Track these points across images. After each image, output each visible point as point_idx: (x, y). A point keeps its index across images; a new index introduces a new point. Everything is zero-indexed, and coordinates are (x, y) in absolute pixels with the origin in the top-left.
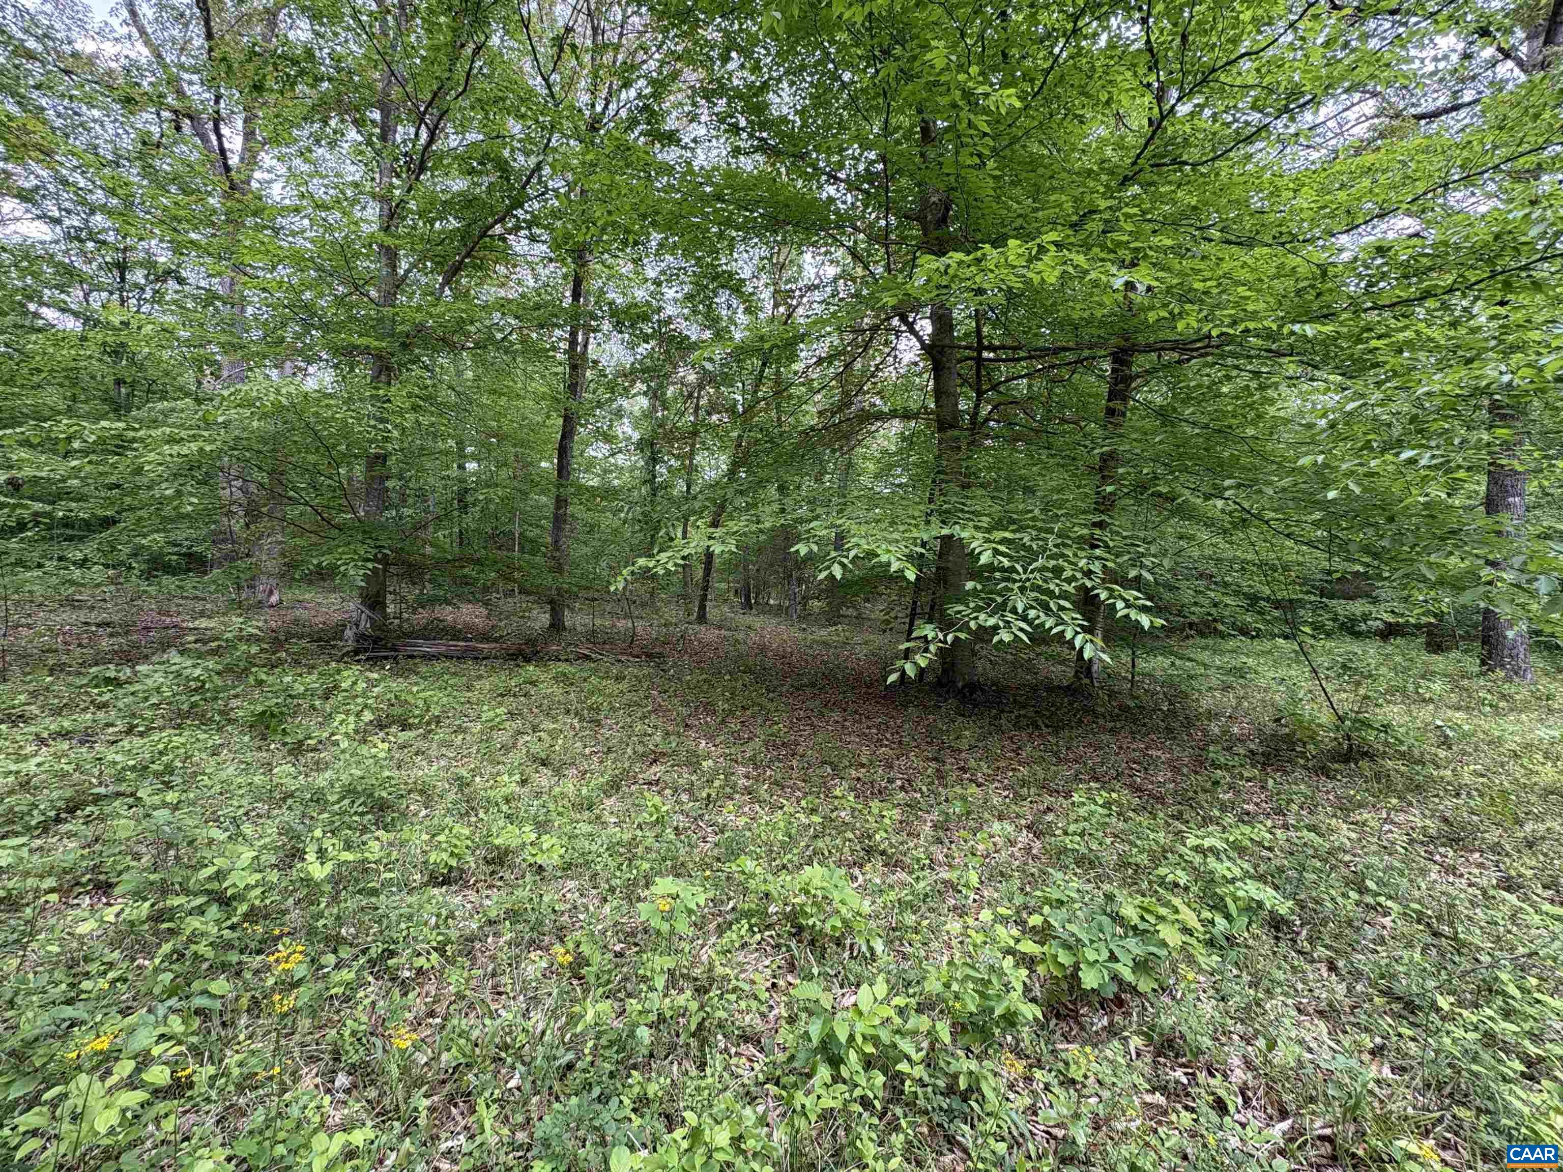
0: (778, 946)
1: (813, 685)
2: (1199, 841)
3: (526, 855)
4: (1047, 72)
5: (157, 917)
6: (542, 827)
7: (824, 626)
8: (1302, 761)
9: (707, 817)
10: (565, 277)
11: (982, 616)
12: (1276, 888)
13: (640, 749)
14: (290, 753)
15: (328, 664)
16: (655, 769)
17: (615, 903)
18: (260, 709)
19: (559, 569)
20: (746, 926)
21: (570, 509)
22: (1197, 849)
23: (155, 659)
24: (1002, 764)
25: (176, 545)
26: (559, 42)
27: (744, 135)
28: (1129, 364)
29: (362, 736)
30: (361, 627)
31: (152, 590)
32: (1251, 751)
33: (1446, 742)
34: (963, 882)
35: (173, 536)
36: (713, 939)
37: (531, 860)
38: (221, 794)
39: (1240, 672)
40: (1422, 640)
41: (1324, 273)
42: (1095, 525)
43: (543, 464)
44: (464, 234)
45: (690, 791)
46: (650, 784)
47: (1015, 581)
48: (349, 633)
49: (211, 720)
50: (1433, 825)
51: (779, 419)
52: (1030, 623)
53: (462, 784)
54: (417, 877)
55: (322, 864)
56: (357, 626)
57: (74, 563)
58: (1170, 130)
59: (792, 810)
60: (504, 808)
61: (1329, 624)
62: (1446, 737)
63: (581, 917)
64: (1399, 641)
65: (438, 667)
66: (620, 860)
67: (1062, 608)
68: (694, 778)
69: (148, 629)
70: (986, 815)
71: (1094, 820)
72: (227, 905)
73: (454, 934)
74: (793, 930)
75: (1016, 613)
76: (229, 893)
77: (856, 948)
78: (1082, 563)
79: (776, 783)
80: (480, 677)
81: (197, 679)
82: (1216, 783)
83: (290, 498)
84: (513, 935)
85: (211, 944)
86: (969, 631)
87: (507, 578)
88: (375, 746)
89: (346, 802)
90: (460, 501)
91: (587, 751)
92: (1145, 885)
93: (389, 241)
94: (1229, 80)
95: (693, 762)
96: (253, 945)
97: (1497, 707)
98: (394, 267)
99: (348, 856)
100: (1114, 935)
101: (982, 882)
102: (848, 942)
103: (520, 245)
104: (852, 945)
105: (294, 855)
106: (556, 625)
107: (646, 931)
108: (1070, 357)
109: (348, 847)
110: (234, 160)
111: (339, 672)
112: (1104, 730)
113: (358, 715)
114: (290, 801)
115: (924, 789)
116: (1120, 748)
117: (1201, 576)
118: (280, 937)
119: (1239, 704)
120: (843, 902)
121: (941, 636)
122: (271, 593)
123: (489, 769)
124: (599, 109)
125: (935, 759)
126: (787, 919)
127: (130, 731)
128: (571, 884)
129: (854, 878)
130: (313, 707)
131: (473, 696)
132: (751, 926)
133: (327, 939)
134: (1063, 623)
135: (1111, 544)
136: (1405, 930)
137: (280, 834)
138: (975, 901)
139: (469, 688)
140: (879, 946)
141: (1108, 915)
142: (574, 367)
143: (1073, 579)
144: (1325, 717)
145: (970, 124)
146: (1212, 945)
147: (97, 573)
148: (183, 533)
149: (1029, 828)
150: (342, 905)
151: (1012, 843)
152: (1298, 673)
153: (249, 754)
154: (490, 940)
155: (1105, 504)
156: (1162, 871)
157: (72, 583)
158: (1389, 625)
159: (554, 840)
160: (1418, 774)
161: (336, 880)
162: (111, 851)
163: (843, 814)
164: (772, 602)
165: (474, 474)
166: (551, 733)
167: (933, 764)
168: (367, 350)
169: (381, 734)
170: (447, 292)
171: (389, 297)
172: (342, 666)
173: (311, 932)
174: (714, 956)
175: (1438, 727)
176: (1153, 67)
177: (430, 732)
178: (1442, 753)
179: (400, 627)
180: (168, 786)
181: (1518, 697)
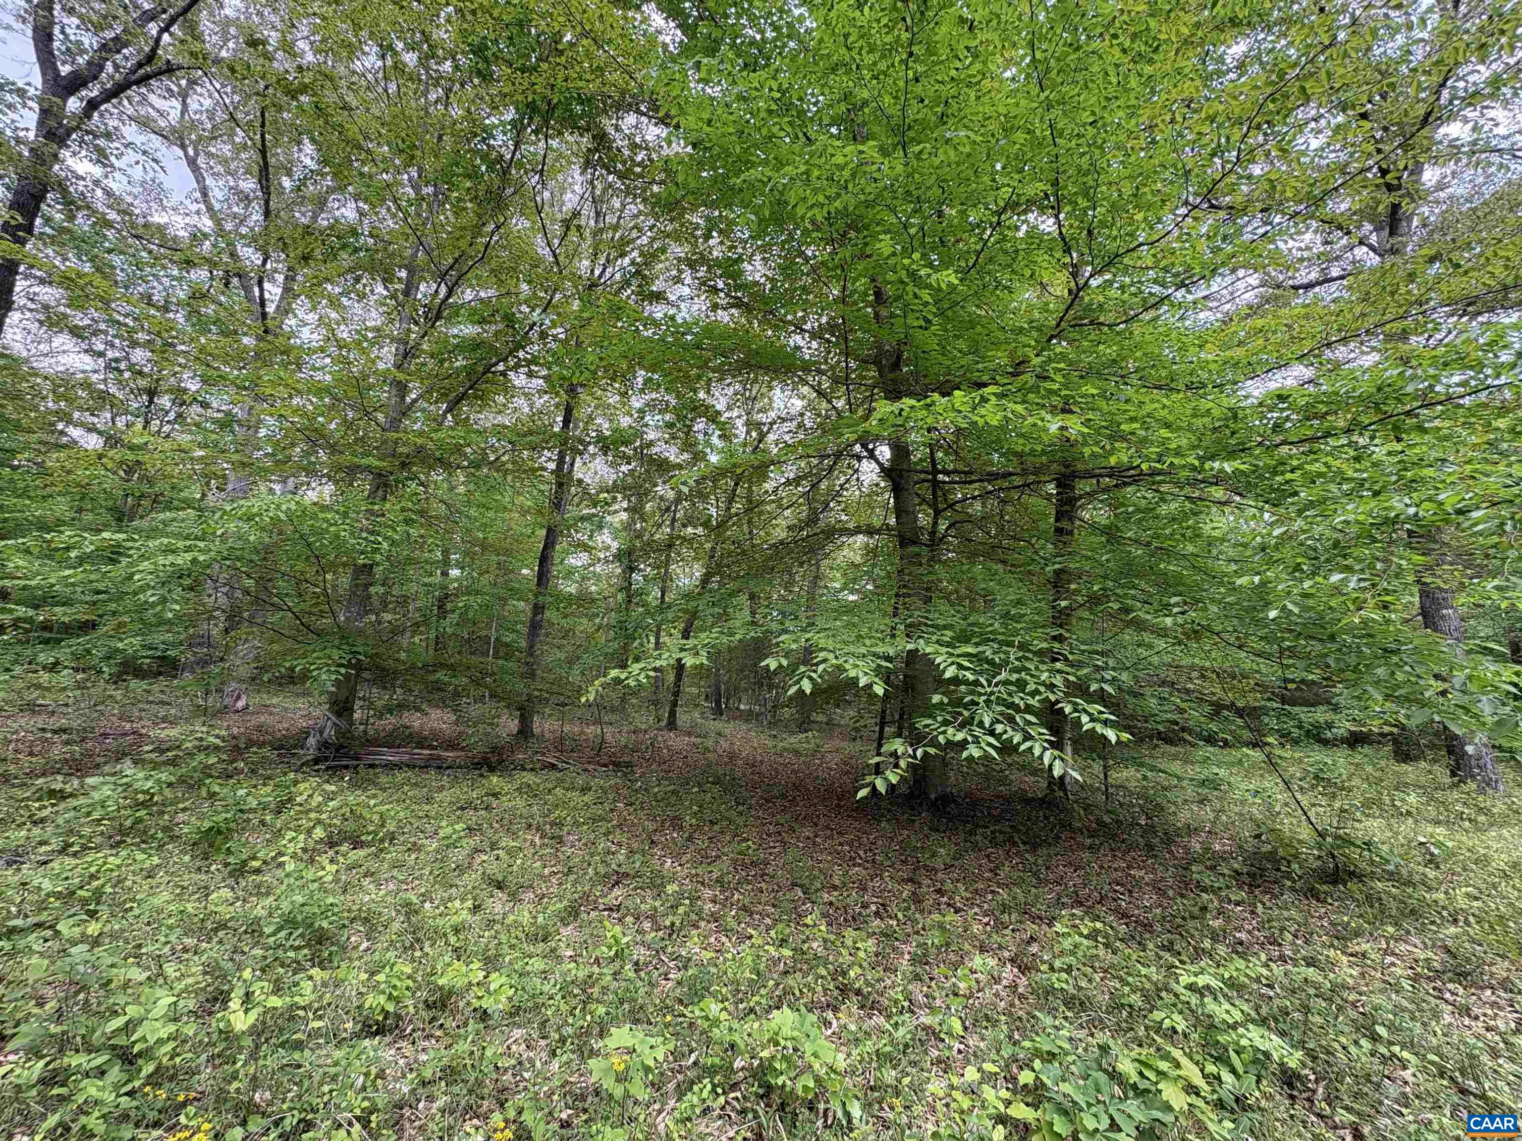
0: (743, 1112)
1: (783, 796)
2: (1193, 979)
3: (470, 997)
4: (978, 254)
5: (48, 1080)
6: (491, 963)
7: (793, 733)
8: (1289, 883)
9: (669, 949)
10: (557, 406)
11: (951, 731)
12: (1282, 1034)
13: (602, 870)
14: (231, 874)
15: (285, 774)
16: (617, 892)
17: (565, 1058)
18: (207, 824)
19: (532, 675)
20: (709, 1087)
21: (547, 614)
22: (1191, 987)
23: (107, 769)
24: (980, 886)
25: (151, 649)
26: (567, 224)
27: (722, 295)
28: (1073, 488)
29: (310, 856)
30: (325, 735)
31: (118, 694)
32: (1236, 871)
33: (1432, 861)
34: (945, 1028)
35: (149, 640)
36: (672, 1103)
37: (476, 1003)
38: (149, 924)
39: (1212, 783)
40: (1389, 748)
41: (1235, 417)
42: (1054, 638)
43: (525, 571)
44: (470, 371)
45: (652, 918)
46: (611, 909)
47: (980, 694)
48: (312, 741)
49: (153, 837)
50: (1437, 959)
51: (750, 532)
52: (998, 737)
53: (410, 910)
54: (349, 1025)
55: (246, 1011)
56: (321, 733)
57: (44, 668)
58: (1087, 299)
59: (760, 942)
60: (453, 940)
61: (1296, 733)
62: (1432, 854)
63: (526, 1075)
64: (1367, 750)
65: (400, 776)
66: (574, 1002)
67: (1030, 723)
68: (657, 904)
69: (105, 735)
70: (967, 946)
71: (1080, 953)
72: (131, 1063)
73: (381, 1099)
74: (761, 1091)
75: (984, 728)
76: (136, 1050)
77: (830, 1114)
78: (1044, 676)
79: (744, 908)
80: (441, 789)
81: (146, 792)
82: (1204, 909)
83: (273, 605)
84: (448, 1098)
85: (103, 1116)
86: (937, 745)
87: (477, 683)
88: (323, 869)
89: (283, 934)
90: (439, 607)
91: (546, 871)
92: (1141, 1032)
93: (401, 376)
94: (1131, 263)
95: (657, 885)
96: (152, 1116)
97: (1475, 821)
98: (403, 398)
99: (275, 1002)
100: (1113, 1096)
101: (966, 1029)
102: (822, 1106)
103: (519, 380)
104: (826, 1111)
105: (216, 999)
106: (525, 731)
107: (597, 1093)
108: (1018, 481)
109: (277, 990)
110: (271, 309)
111: (296, 783)
112: (1082, 847)
113: (309, 832)
114: (221, 934)
115: (900, 915)
116: (1101, 867)
117: (1163, 683)
118: (184, 1104)
119: (1217, 818)
120: (815, 1055)
121: (910, 751)
122: (239, 697)
123: (440, 894)
124: (597, 272)
125: (911, 880)
126: (754, 1076)
127: (64, 850)
128: (517, 1033)
129: (827, 1024)
130: (263, 823)
131: (433, 809)
132: (714, 1086)
133: (237, 1108)
134: (1031, 738)
135: (1070, 657)
136: (1430, 1086)
137: (205, 973)
138: (960, 1052)
139: (429, 800)
140: (856, 1111)
141: (1105, 1071)
142: (560, 485)
143: (1037, 692)
144: (1305, 833)
145: (916, 296)
146: (1223, 1107)
147: (66, 677)
148: (160, 637)
149: (1012, 960)
150: (261, 1062)
151: (997, 980)
152: (1270, 783)
153: (186, 877)
154: (421, 1105)
155: (1061, 618)
156: (1158, 1015)
157: (38, 686)
158: (1352, 733)
159: (504, 979)
160: (1410, 897)
161: (257, 1031)
162: (13, 996)
163: (815, 945)
164: (742, 707)
165: (456, 580)
166: (510, 852)
167: (909, 887)
168: (368, 469)
169: (331, 853)
170: (449, 417)
171: (394, 424)
172: (300, 776)
173: (221, 1097)
174: (672, 1126)
175: (1421, 844)
176: (1067, 251)
177: (381, 850)
178: (1431, 873)
179: (365, 732)
180: (92, 914)
181: (1495, 811)
